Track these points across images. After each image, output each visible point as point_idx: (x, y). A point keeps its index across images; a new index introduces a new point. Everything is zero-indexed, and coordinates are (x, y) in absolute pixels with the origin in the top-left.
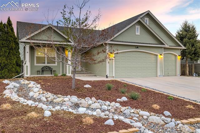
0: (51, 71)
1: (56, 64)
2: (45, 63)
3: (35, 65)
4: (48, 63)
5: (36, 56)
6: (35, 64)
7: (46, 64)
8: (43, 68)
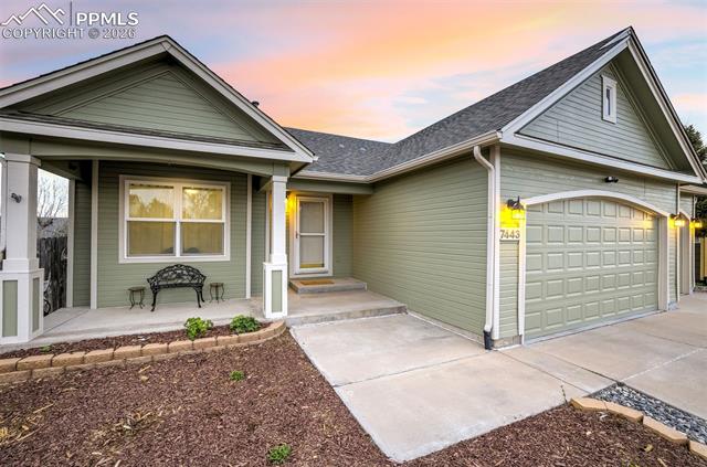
0: (199, 287)
1: (226, 256)
2: (171, 251)
3: (121, 262)
4: (185, 251)
5: (127, 218)
6: (124, 257)
7: (178, 257)
8: (160, 274)
